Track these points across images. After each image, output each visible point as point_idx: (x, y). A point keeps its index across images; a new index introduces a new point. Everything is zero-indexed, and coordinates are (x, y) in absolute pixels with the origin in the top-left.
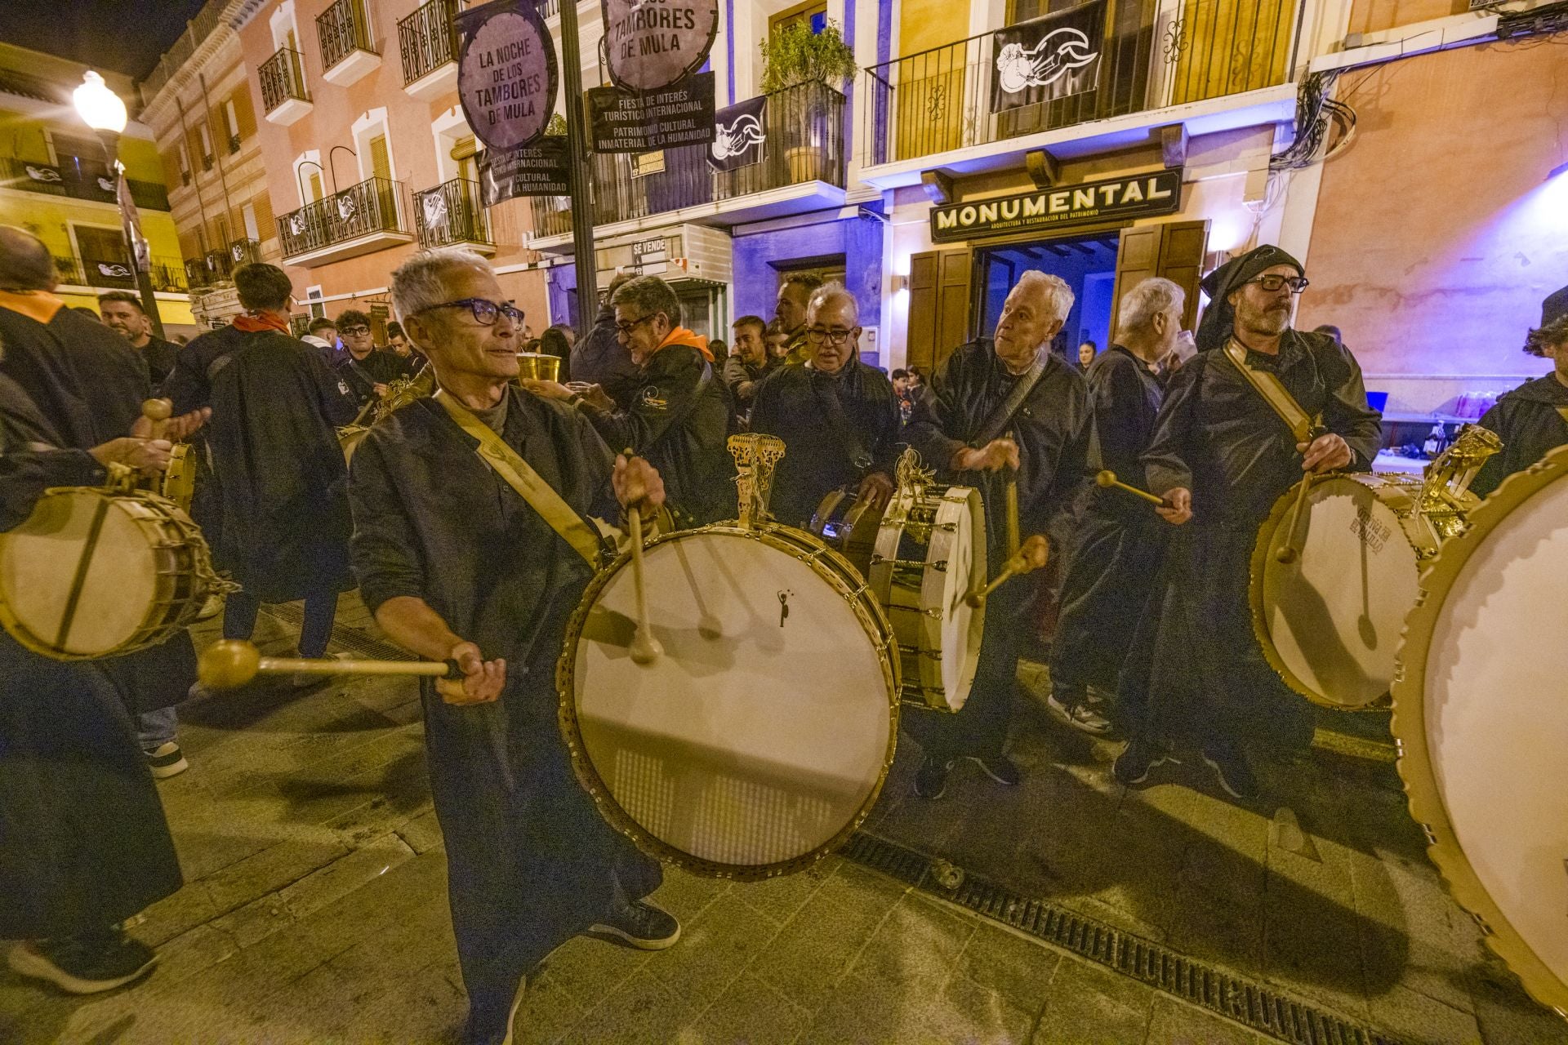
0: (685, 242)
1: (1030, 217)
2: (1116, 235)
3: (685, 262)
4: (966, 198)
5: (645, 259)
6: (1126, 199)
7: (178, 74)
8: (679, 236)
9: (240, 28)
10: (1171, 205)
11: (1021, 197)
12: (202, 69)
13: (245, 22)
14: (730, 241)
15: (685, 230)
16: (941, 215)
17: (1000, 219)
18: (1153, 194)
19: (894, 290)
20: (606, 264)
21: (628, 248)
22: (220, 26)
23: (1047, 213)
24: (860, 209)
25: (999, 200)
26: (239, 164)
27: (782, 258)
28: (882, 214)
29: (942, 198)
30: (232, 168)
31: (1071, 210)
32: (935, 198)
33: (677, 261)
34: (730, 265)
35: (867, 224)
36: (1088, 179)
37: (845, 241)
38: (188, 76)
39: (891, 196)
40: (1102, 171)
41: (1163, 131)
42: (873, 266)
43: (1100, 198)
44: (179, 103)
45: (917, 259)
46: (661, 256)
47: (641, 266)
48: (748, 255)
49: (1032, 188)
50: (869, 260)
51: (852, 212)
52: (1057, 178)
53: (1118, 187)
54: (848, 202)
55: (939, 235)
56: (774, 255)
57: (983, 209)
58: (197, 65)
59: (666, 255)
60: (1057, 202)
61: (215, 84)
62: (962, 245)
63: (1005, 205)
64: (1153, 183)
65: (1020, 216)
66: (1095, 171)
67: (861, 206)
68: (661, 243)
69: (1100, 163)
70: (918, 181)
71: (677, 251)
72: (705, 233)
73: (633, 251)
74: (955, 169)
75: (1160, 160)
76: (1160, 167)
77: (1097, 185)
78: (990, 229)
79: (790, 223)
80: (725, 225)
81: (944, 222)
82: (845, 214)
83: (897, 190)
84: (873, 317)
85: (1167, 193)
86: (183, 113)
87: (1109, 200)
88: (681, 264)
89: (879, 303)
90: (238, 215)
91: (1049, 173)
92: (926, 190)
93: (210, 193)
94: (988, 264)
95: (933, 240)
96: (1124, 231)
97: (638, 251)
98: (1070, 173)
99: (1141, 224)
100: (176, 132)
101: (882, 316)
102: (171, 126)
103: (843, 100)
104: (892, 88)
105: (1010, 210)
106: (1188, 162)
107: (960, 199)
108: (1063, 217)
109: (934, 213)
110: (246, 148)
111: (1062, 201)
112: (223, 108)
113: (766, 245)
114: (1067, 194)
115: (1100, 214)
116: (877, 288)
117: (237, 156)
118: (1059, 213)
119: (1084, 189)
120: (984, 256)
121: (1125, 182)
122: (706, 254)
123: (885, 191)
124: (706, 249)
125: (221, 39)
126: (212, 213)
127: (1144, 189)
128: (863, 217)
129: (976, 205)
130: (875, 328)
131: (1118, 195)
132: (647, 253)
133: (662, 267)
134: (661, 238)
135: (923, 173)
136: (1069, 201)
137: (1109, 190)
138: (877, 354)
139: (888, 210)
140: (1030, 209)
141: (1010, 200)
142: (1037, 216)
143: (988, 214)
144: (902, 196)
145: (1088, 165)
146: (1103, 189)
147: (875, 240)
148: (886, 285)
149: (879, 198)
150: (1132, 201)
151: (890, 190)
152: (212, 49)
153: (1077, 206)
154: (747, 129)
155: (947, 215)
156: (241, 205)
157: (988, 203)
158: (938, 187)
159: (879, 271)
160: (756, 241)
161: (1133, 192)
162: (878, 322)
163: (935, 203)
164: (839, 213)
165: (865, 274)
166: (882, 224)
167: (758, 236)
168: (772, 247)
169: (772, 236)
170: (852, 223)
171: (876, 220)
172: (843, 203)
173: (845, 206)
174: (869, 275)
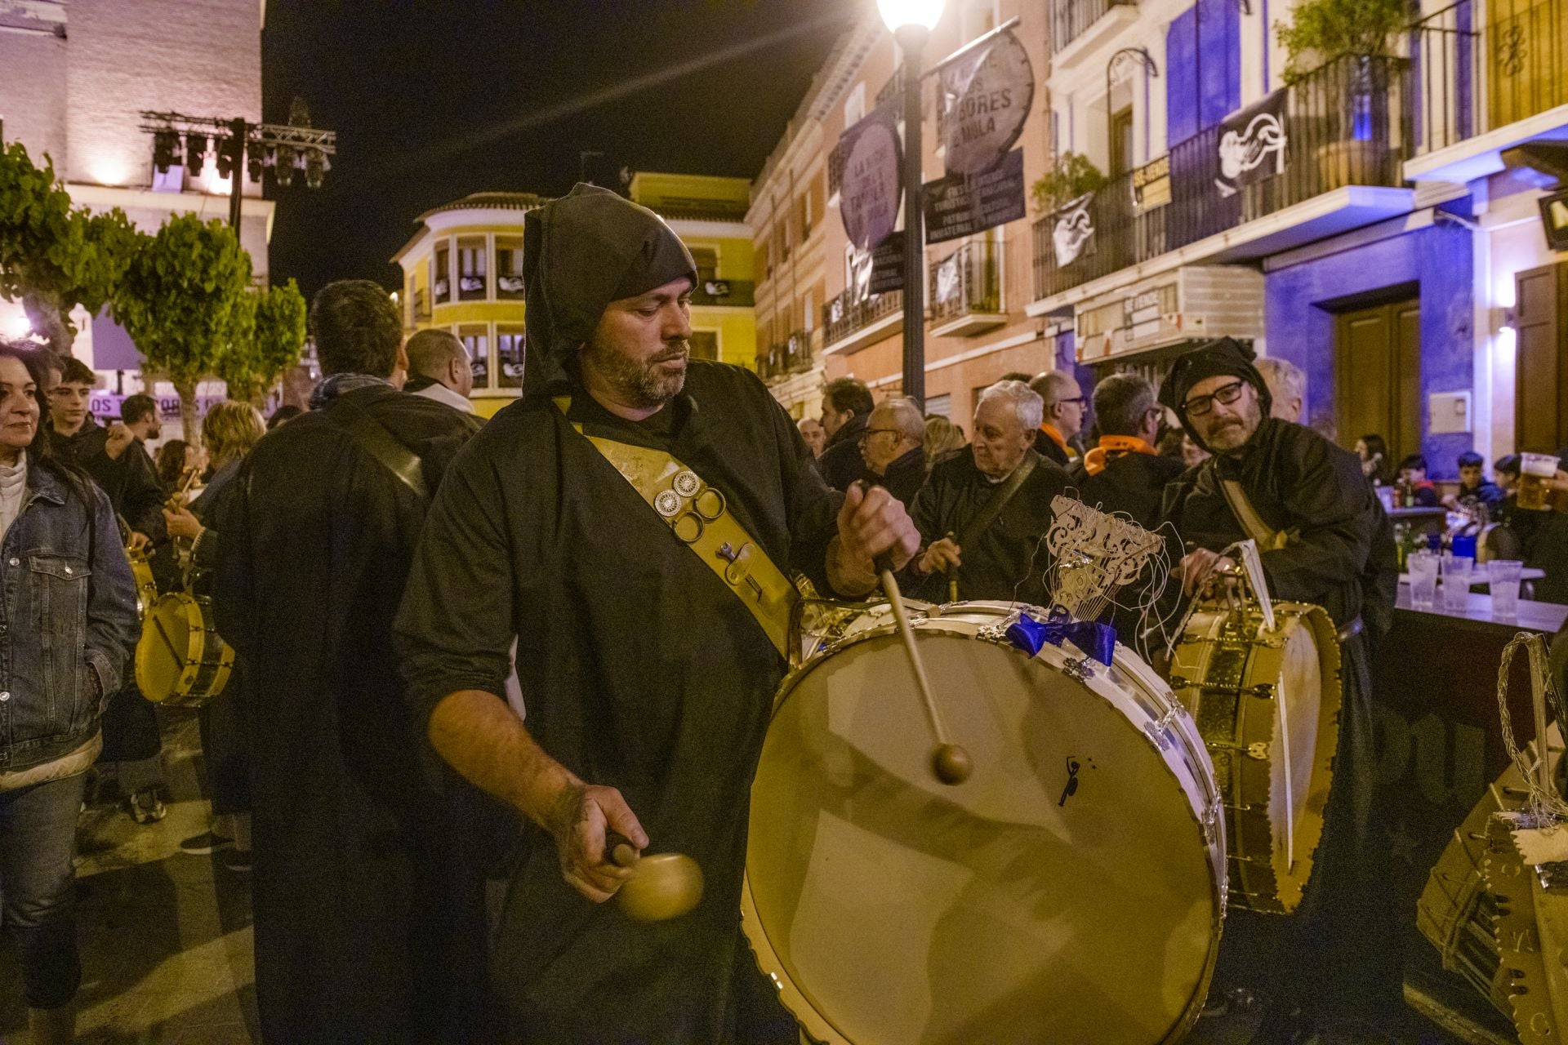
0: (1181, 292)
3: (1179, 317)
5: (1137, 318)
7: (775, 174)
8: (1174, 285)
9: (824, 118)
12: (792, 165)
13: (828, 112)
14: (1261, 279)
15: (1180, 277)
16: (1556, 207)
19: (1493, 332)
20: (1096, 329)
21: (1119, 306)
22: (808, 123)
24: (1435, 213)
26: (807, 252)
27: (1331, 295)
28: (1470, 215)
29: (1553, 181)
30: (802, 257)
33: (1171, 318)
34: (1261, 313)
35: (1448, 235)
37: (1418, 262)
38: (781, 173)
39: (1483, 187)
42: (1460, 296)
44: (773, 199)
45: (1523, 280)
46: (1153, 312)
47: (1131, 327)
48: (1286, 296)
50: (1455, 288)
51: (1424, 219)
54: (1419, 205)
55: (1558, 237)
56: (1319, 293)
58: (789, 161)
59: (1160, 311)
61: (801, 175)
67: (1438, 208)
68: (1154, 295)
70: (1496, 165)
71: (1171, 304)
72: (1214, 275)
73: (1124, 308)
79: (1339, 245)
80: (1251, 259)
81: (1562, 217)
82: (1414, 223)
83: (1492, 178)
84: (1463, 376)
86: (775, 209)
88: (1174, 321)
89: (1471, 353)
90: (799, 305)
93: (784, 284)
95: (1551, 246)
97: (1129, 309)
100: (768, 229)
101: (1477, 375)
102: (765, 224)
103: (1408, 65)
104: (1478, 34)
109: (1545, 206)
110: (814, 236)
112: (803, 198)
113: (1308, 280)
116: (1466, 330)
117: (807, 245)
122: (1217, 303)
123: (1472, 183)
124: (1215, 296)
125: (808, 133)
126: (783, 304)
128: (1441, 224)
130: (1466, 394)
132: (1139, 310)
133: (1154, 327)
134: (1153, 289)
135: (1503, 152)
138: (1469, 436)
139: (1479, 208)
144: (1500, 185)
147: (1463, 255)
148: (1480, 323)
149: (1465, 192)
151: (1479, 179)
152: (800, 145)
154: (1263, 134)
155: (1564, 206)
156: (804, 294)
159: (1469, 303)
160: (1296, 275)
162: (1469, 384)
163: (1543, 190)
164: (1405, 222)
165: (1450, 309)
166: (1470, 232)
167: (1299, 268)
168: (1317, 282)
169: (1316, 266)
170: (1428, 234)
171: (1460, 226)
172: (1410, 208)
173: (1415, 211)
174: (1455, 310)
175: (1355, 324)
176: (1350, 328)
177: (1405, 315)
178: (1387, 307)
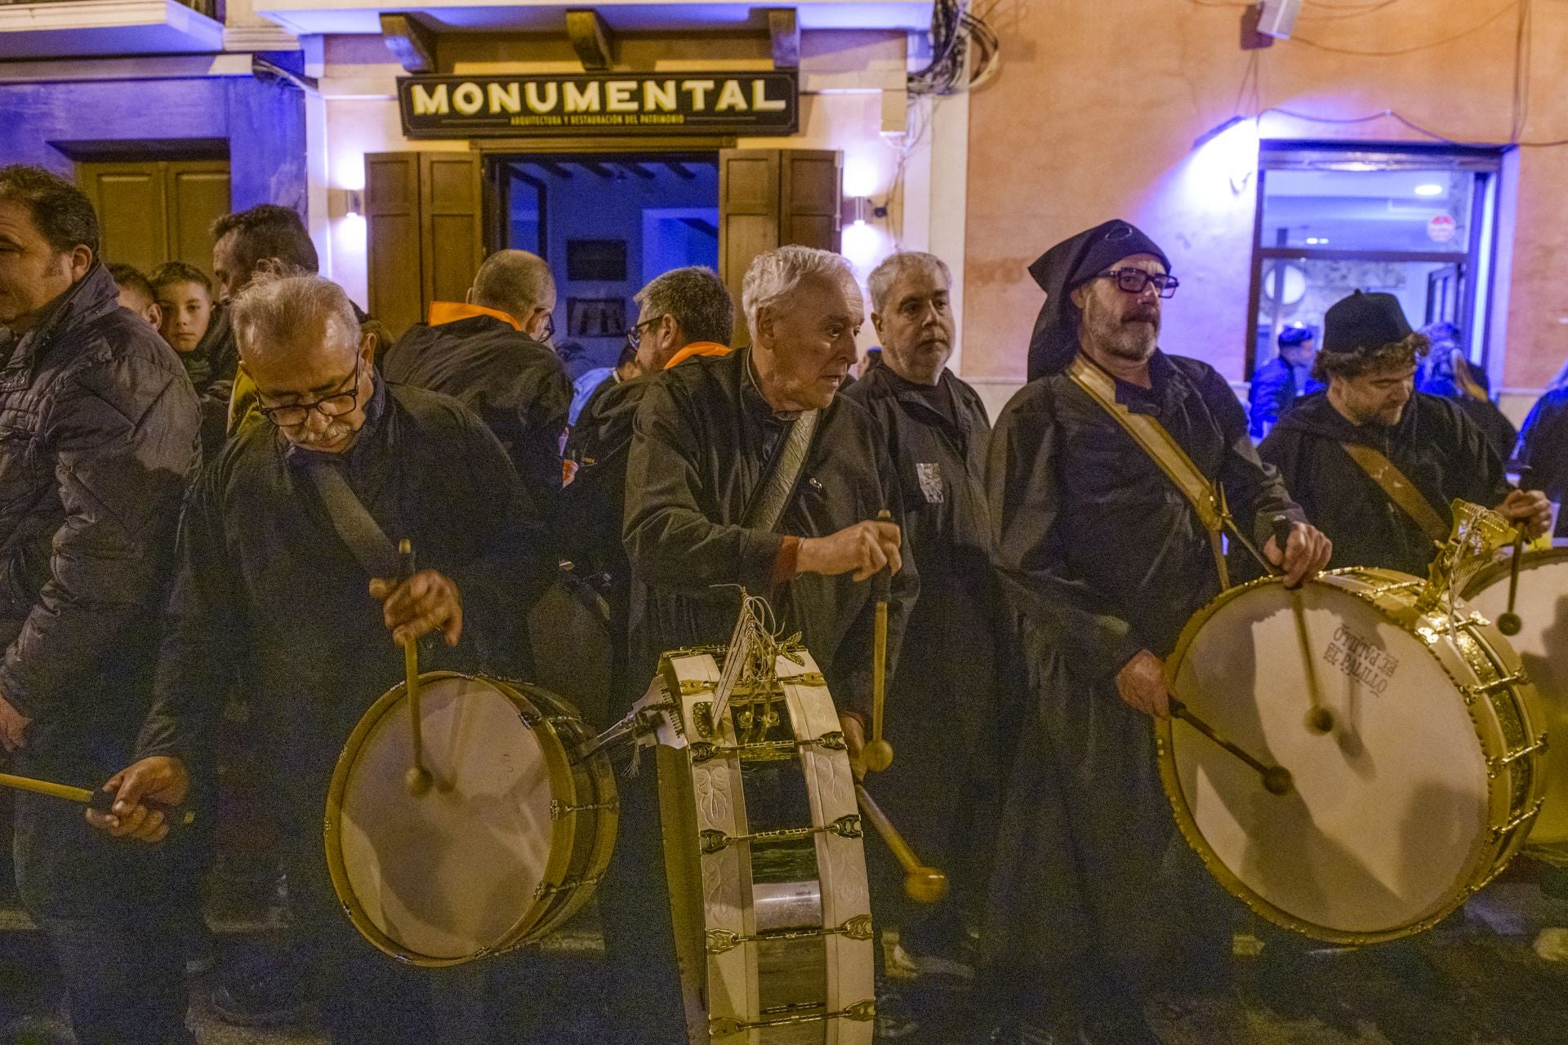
1: (575, 113)
2: (712, 157)
4: (461, 69)
6: (722, 105)
10: (787, 123)
11: (560, 79)
16: (418, 92)
17: (526, 110)
18: (761, 103)
19: (334, 214)
23: (603, 110)
24: (254, 62)
25: (522, 80)
27: (84, 136)
28: (301, 76)
29: (418, 62)
31: (641, 111)
32: (408, 61)
35: (272, 91)
36: (662, 66)
37: (228, 117)
39: (318, 46)
40: (681, 56)
41: (771, 15)
42: (288, 167)
43: (684, 98)
45: (376, 164)
49: (577, 67)
50: (279, 156)
51: (242, 66)
52: (616, 58)
53: (710, 85)
54: (229, 47)
55: (416, 125)
56: (65, 128)
57: (495, 89)
60: (618, 95)
62: (461, 146)
63: (531, 88)
64: (759, 87)
65: (559, 109)
66: (669, 55)
67: (258, 56)
69: (679, 45)
70: (374, 26)
74: (442, 17)
75: (766, 54)
76: (767, 65)
77: (680, 77)
78: (508, 125)
79: (102, 71)
81: (423, 103)
82: (222, 66)
83: (329, 38)
85: (780, 105)
87: (699, 104)
91: (604, 49)
92: (390, 44)
94: (505, 184)
95: (406, 132)
96: (724, 154)
98: (633, 53)
99: (746, 144)
105: (542, 97)
106: (804, 64)
107: (451, 69)
108: (629, 119)
109: (405, 87)
111: (626, 96)
113: (44, 108)
114: (633, 85)
115: (686, 123)
118: (623, 114)
119: (661, 79)
120: (499, 168)
121: (720, 79)
123: (305, 37)
127: (748, 94)
128: (263, 76)
129: (483, 82)
131: (712, 97)
135: (383, 15)
136: (637, 96)
137: (699, 89)
139: (313, 69)
140: (574, 100)
141: (541, 81)
142: (587, 113)
143: (505, 99)
144: (339, 49)
145: (661, 45)
146: (688, 85)
147: (290, 122)
148: (316, 206)
149: (295, 46)
150: (731, 109)
151: (315, 35)
153: (650, 105)
155: (430, 92)
157: (504, 81)
158: (413, 42)
159: (301, 177)
160: (22, 99)
161: (732, 96)
163: (407, 68)
164: (211, 63)
165: (273, 181)
166: (302, 93)
167: (28, 89)
168: (60, 113)
169: (59, 91)
170: (240, 85)
171: (290, 84)
172: (219, 47)
173: (224, 52)
174: (280, 183)
175: (106, 179)
176: (100, 183)
177: (185, 178)
178: (162, 164)
